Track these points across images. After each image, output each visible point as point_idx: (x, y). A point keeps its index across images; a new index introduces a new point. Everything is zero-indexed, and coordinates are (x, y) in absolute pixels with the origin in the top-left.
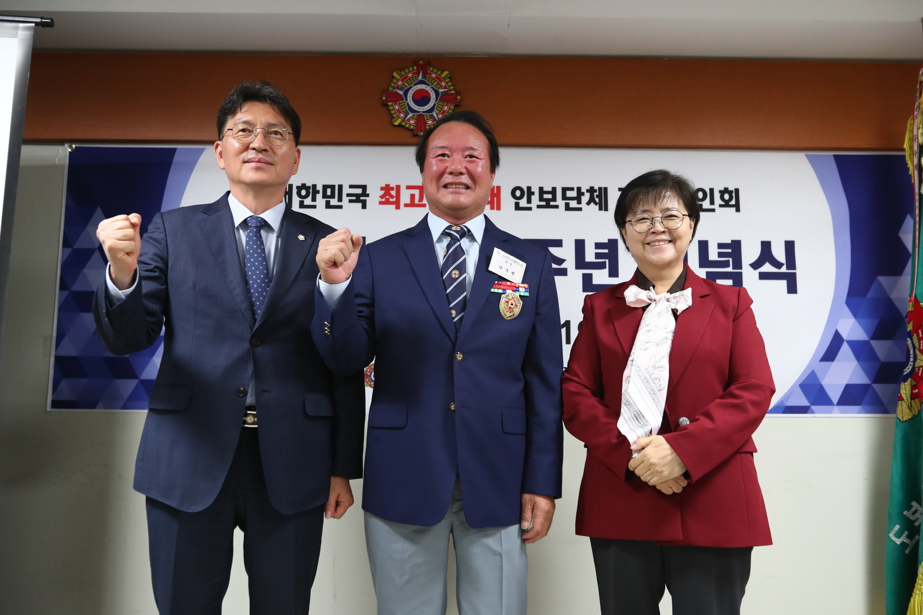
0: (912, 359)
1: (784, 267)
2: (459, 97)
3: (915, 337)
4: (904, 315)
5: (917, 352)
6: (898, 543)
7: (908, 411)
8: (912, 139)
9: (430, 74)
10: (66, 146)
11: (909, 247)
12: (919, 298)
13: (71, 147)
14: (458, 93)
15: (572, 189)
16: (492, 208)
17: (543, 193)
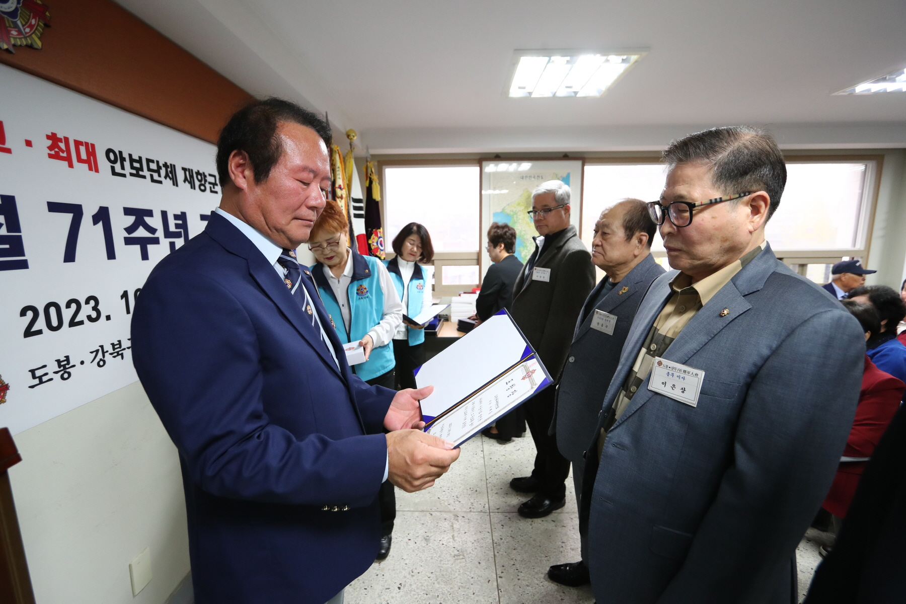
2: (47, 14)
15: (153, 161)
16: (90, 169)
17: (132, 160)
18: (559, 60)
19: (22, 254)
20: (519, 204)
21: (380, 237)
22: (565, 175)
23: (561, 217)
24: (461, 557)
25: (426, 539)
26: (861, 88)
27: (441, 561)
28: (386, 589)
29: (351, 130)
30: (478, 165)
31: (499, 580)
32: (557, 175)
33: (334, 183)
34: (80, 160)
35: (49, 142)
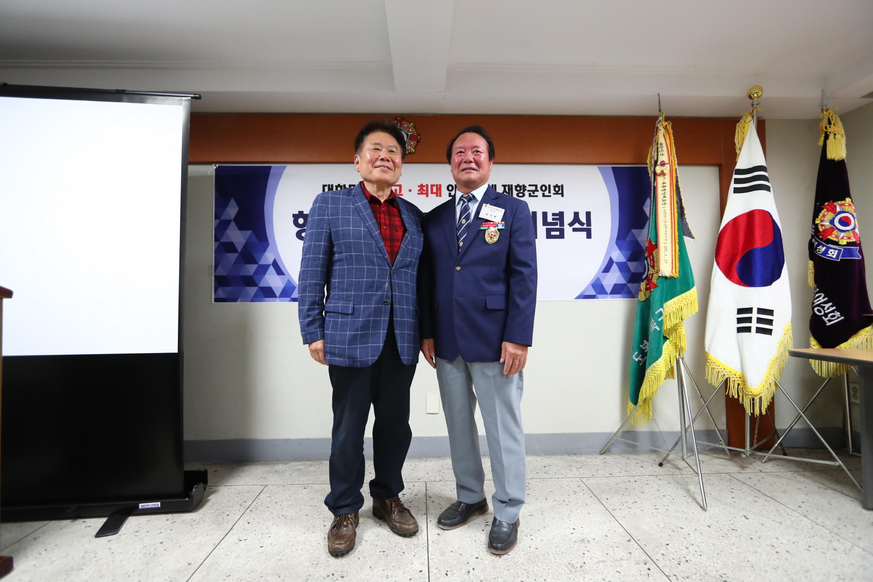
0: (647, 271)
1: (585, 225)
2: (419, 137)
3: (649, 259)
4: (644, 249)
5: (649, 267)
6: (637, 360)
7: (644, 296)
8: (651, 158)
9: (404, 125)
10: (213, 165)
11: (648, 214)
12: (652, 240)
13: (216, 166)
14: (419, 135)
16: (437, 196)
21: (841, 213)
34: (432, 193)
35: (419, 188)
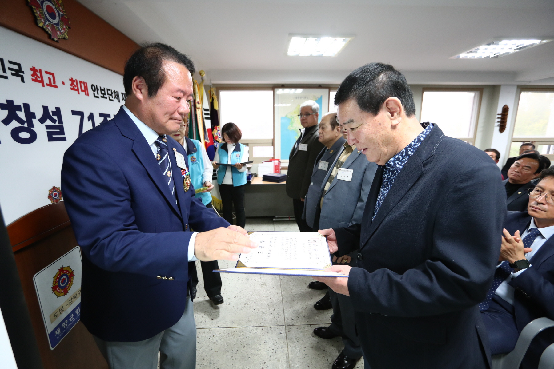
2: (69, 22)
14: (68, 19)
15: (109, 90)
16: (86, 95)
17: (101, 90)
18: (311, 40)
19: (64, 134)
20: (295, 113)
21: (218, 130)
22: (319, 97)
23: (314, 119)
24: (265, 285)
25: (247, 279)
26: (463, 55)
27: (255, 287)
28: (229, 298)
29: (202, 71)
30: (272, 90)
31: (283, 293)
32: (315, 97)
33: (195, 100)
34: (82, 91)
35: (70, 82)
